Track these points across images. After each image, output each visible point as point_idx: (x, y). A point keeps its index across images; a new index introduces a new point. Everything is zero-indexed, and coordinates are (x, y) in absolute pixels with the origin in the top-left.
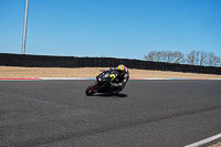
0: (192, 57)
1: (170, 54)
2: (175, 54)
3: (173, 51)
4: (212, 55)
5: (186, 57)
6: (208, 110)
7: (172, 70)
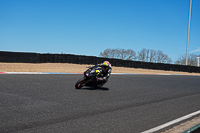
0: (142, 55)
1: (123, 52)
2: (128, 52)
3: (126, 49)
4: (160, 53)
5: (137, 55)
6: (157, 101)
7: (125, 66)
